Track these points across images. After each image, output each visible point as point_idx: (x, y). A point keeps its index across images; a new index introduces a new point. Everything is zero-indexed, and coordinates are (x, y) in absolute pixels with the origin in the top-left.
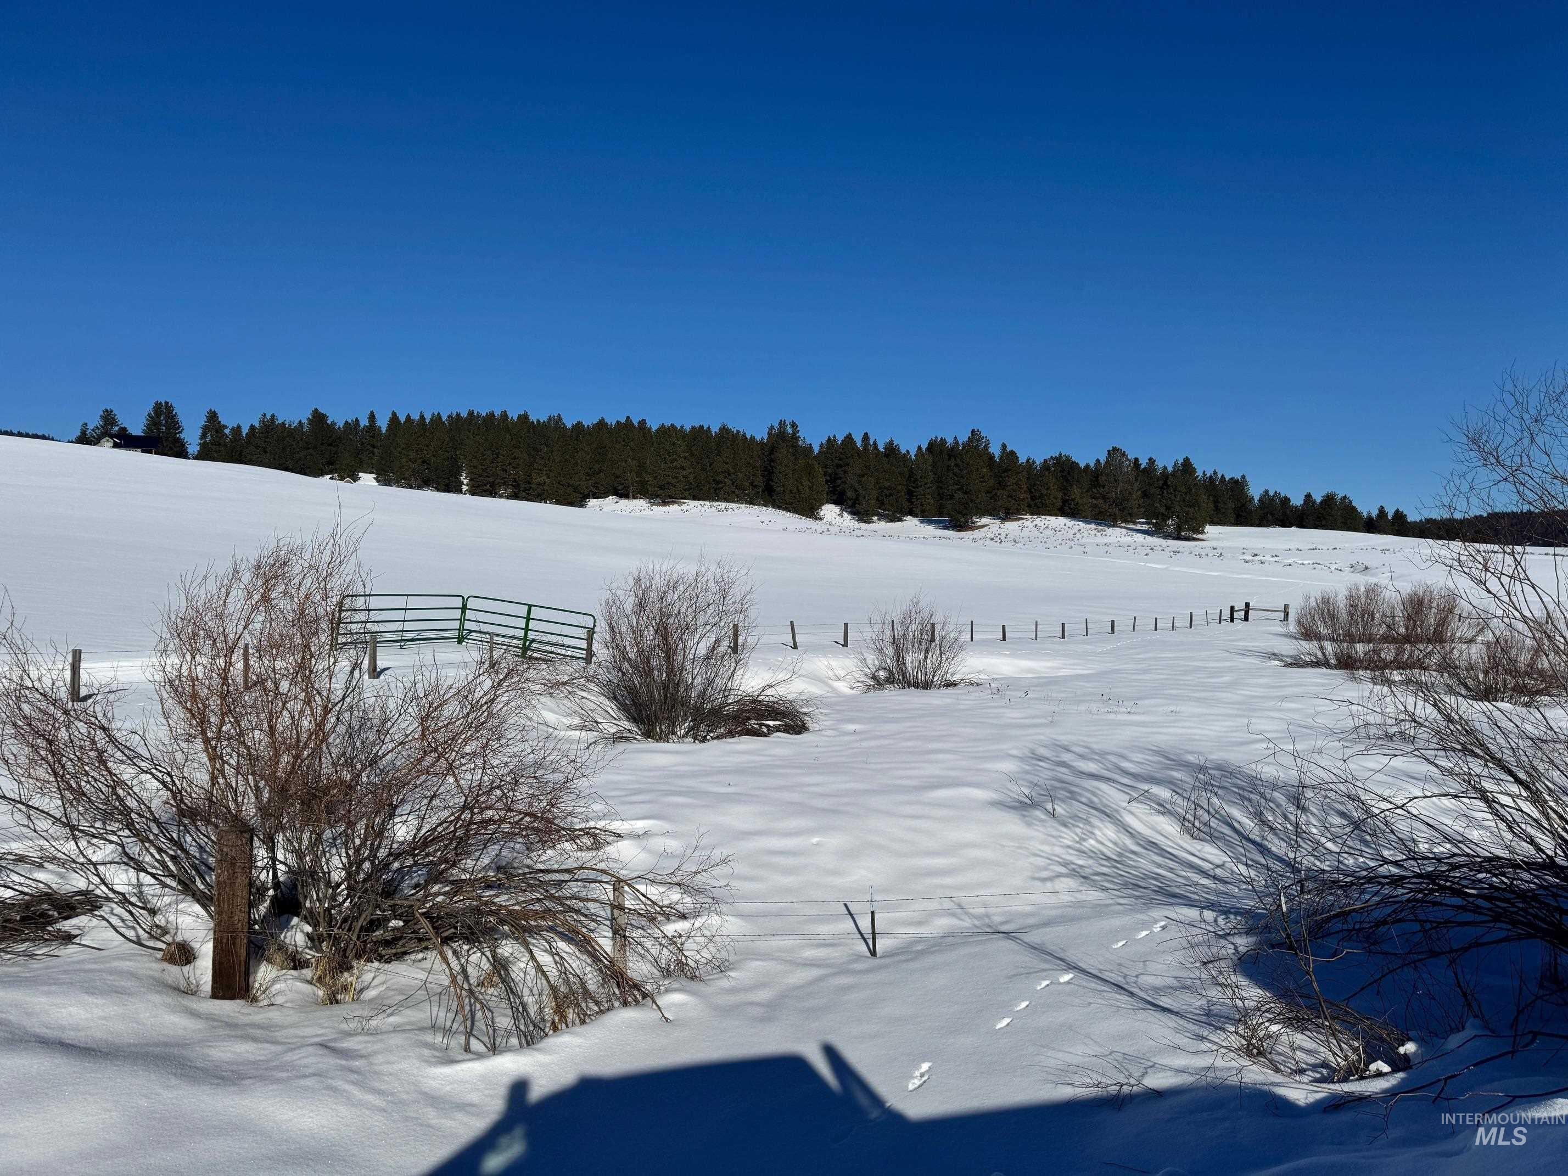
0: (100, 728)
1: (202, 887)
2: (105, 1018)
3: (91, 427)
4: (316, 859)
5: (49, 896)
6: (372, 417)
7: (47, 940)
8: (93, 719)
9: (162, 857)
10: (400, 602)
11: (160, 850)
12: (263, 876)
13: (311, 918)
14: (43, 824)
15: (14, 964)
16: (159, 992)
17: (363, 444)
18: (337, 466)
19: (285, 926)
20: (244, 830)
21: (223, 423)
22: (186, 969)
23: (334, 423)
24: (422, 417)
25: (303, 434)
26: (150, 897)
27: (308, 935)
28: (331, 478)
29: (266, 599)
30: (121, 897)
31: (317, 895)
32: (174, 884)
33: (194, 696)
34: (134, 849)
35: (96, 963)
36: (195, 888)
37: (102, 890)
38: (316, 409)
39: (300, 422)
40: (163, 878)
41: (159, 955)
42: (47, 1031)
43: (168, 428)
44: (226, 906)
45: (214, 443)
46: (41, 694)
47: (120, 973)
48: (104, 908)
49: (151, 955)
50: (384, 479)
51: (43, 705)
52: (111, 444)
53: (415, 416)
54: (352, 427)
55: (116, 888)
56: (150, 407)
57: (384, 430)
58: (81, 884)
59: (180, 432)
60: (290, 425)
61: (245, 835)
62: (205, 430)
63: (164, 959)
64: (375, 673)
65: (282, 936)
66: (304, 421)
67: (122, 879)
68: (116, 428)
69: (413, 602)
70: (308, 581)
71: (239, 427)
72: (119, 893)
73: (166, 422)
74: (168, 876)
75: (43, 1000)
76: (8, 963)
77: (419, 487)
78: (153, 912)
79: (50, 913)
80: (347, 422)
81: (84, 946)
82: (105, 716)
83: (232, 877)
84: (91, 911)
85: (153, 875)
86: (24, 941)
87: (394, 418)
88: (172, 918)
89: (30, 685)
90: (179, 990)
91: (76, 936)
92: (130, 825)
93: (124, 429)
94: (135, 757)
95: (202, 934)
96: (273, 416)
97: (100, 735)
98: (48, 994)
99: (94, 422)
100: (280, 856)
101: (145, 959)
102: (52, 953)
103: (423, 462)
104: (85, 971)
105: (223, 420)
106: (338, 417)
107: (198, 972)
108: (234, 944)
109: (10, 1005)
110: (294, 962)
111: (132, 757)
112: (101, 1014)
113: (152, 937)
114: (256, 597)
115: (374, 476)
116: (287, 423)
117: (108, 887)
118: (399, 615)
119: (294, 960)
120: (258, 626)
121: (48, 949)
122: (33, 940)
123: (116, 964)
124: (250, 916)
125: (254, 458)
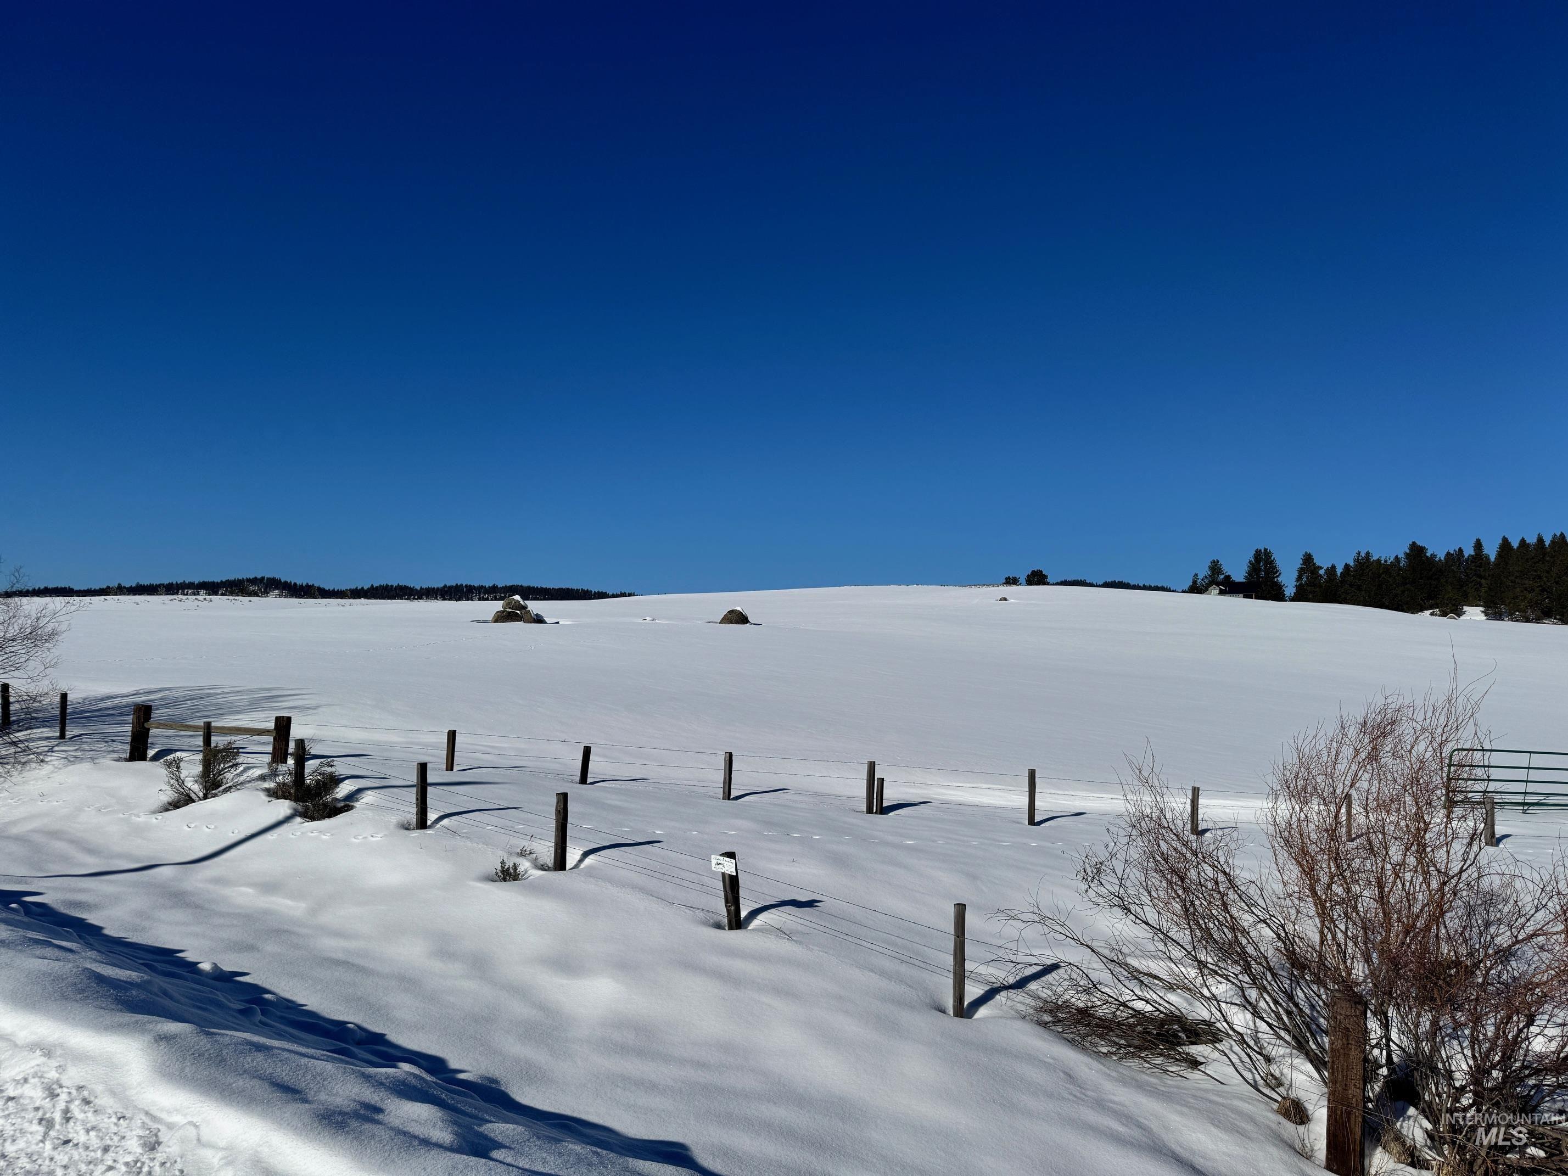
0: (1222, 872)
1: (1314, 1047)
2: (1229, 1156)
3: (1200, 577)
4: (1435, 1050)
5: (1179, 1019)
6: (1478, 545)
7: (1178, 1060)
8: (1216, 863)
9: (1277, 1008)
10: (1523, 760)
11: (1276, 1002)
12: (1376, 1052)
13: (1431, 1113)
14: (1177, 953)
15: (1151, 1075)
16: (1275, 1145)
17: (1467, 575)
18: (1438, 601)
19: (1401, 1113)
20: (1359, 1002)
21: (1318, 564)
22: (1301, 1128)
23: (1433, 556)
24: (1540, 540)
25: (1400, 569)
26: (1266, 1045)
27: (1427, 1131)
28: (1432, 614)
29: (1373, 757)
30: (1239, 1037)
31: (1437, 1089)
32: (1288, 1038)
33: (1304, 851)
34: (1253, 994)
35: (1220, 1096)
36: (1308, 1048)
37: (1222, 1025)
38: (1414, 543)
39: (1397, 557)
40: (1277, 1030)
41: (1275, 1106)
42: (1181, 1151)
43: (1267, 573)
44: (1340, 1076)
45: (1309, 583)
46: (1175, 834)
47: (1240, 1113)
48: (1224, 1042)
49: (1267, 1104)
50: (1494, 613)
51: (1177, 845)
52: (1217, 591)
53: (1532, 540)
54: (1455, 558)
55: (1235, 1027)
56: (1250, 556)
57: (1492, 558)
58: (1206, 1015)
59: (1278, 576)
60: (1386, 561)
61: (1359, 1007)
62: (1301, 572)
63: (1279, 1112)
64: (1494, 840)
65: (1399, 1124)
66: (1401, 555)
67: (1241, 1019)
68: (1222, 577)
69: (1537, 761)
70: (1422, 746)
71: (1333, 567)
72: (1238, 1033)
73: (1265, 567)
74: (1283, 1029)
75: (1178, 1118)
76: (1148, 1072)
77: (1538, 620)
78: (1268, 1060)
79: (1180, 1034)
80: (1448, 553)
81: (1208, 1075)
82: (1226, 862)
83: (1346, 1047)
84: (1213, 1042)
85: (1270, 1025)
86: (1161, 1055)
87: (1505, 544)
88: (1286, 1071)
89: (1167, 826)
90: (1294, 1149)
91: (1202, 1063)
92: (1247, 969)
93: (1228, 577)
94: (1252, 905)
95: (1315, 1098)
96: (1368, 553)
97: (1221, 878)
98: (1182, 1114)
99: (1203, 572)
100: (1394, 1035)
101: (1263, 1106)
102: (1181, 1073)
103: (1543, 590)
104: (1210, 1101)
105: (1318, 561)
106: (1438, 549)
107: (1312, 1137)
108: (1349, 1119)
109: (1152, 1115)
110: (1413, 1158)
111: (1251, 905)
112: (1225, 1149)
113: (1268, 1085)
114: (1363, 755)
115: (1482, 609)
116: (1383, 559)
117: (1229, 1026)
118: (1522, 775)
119: (1412, 1155)
120: (1365, 785)
121: (1178, 1068)
122: (1168, 1057)
123: (1237, 1103)
124: (1364, 1094)
125: (1348, 597)
